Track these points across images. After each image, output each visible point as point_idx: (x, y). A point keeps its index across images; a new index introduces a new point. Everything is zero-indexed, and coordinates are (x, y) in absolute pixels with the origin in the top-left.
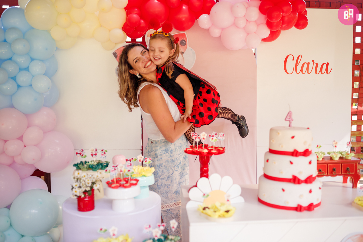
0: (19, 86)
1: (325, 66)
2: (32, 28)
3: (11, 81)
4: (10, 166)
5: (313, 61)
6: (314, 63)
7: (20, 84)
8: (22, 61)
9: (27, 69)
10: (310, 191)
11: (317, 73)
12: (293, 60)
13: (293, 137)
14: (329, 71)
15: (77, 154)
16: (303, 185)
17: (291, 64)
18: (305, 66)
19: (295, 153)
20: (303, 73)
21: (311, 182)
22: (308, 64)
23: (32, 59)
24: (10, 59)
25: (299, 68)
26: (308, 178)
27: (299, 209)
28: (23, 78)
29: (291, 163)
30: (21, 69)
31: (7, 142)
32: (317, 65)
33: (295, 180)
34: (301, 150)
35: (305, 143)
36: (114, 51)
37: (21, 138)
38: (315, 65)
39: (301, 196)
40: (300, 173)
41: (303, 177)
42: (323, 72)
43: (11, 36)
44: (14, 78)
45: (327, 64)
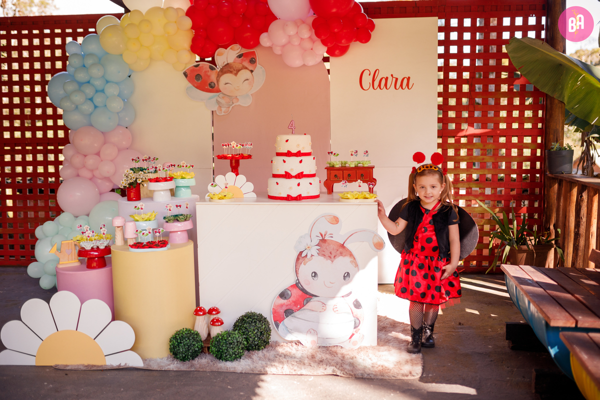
0: (96, 107)
1: (405, 81)
2: (107, 53)
3: (89, 102)
4: (91, 179)
5: (392, 75)
6: (393, 77)
7: (97, 104)
8: (98, 83)
9: (103, 91)
10: (299, 185)
11: (397, 88)
12: (370, 75)
13: (287, 141)
14: (410, 86)
15: (133, 160)
16: (293, 180)
17: (367, 80)
18: (383, 81)
19: (289, 154)
20: (380, 88)
21: (300, 178)
22: (387, 79)
23: (107, 82)
24: (89, 82)
25: (376, 83)
26: (299, 174)
27: (289, 198)
28: (98, 100)
29: (284, 162)
30: (97, 91)
31: (87, 157)
32: (397, 79)
33: (287, 176)
34: (294, 151)
35: (298, 145)
36: (184, 71)
37: (98, 154)
38: (394, 79)
39: (291, 188)
40: (292, 170)
41: (294, 174)
42: (404, 87)
43: (89, 62)
44: (91, 99)
45: (409, 79)
